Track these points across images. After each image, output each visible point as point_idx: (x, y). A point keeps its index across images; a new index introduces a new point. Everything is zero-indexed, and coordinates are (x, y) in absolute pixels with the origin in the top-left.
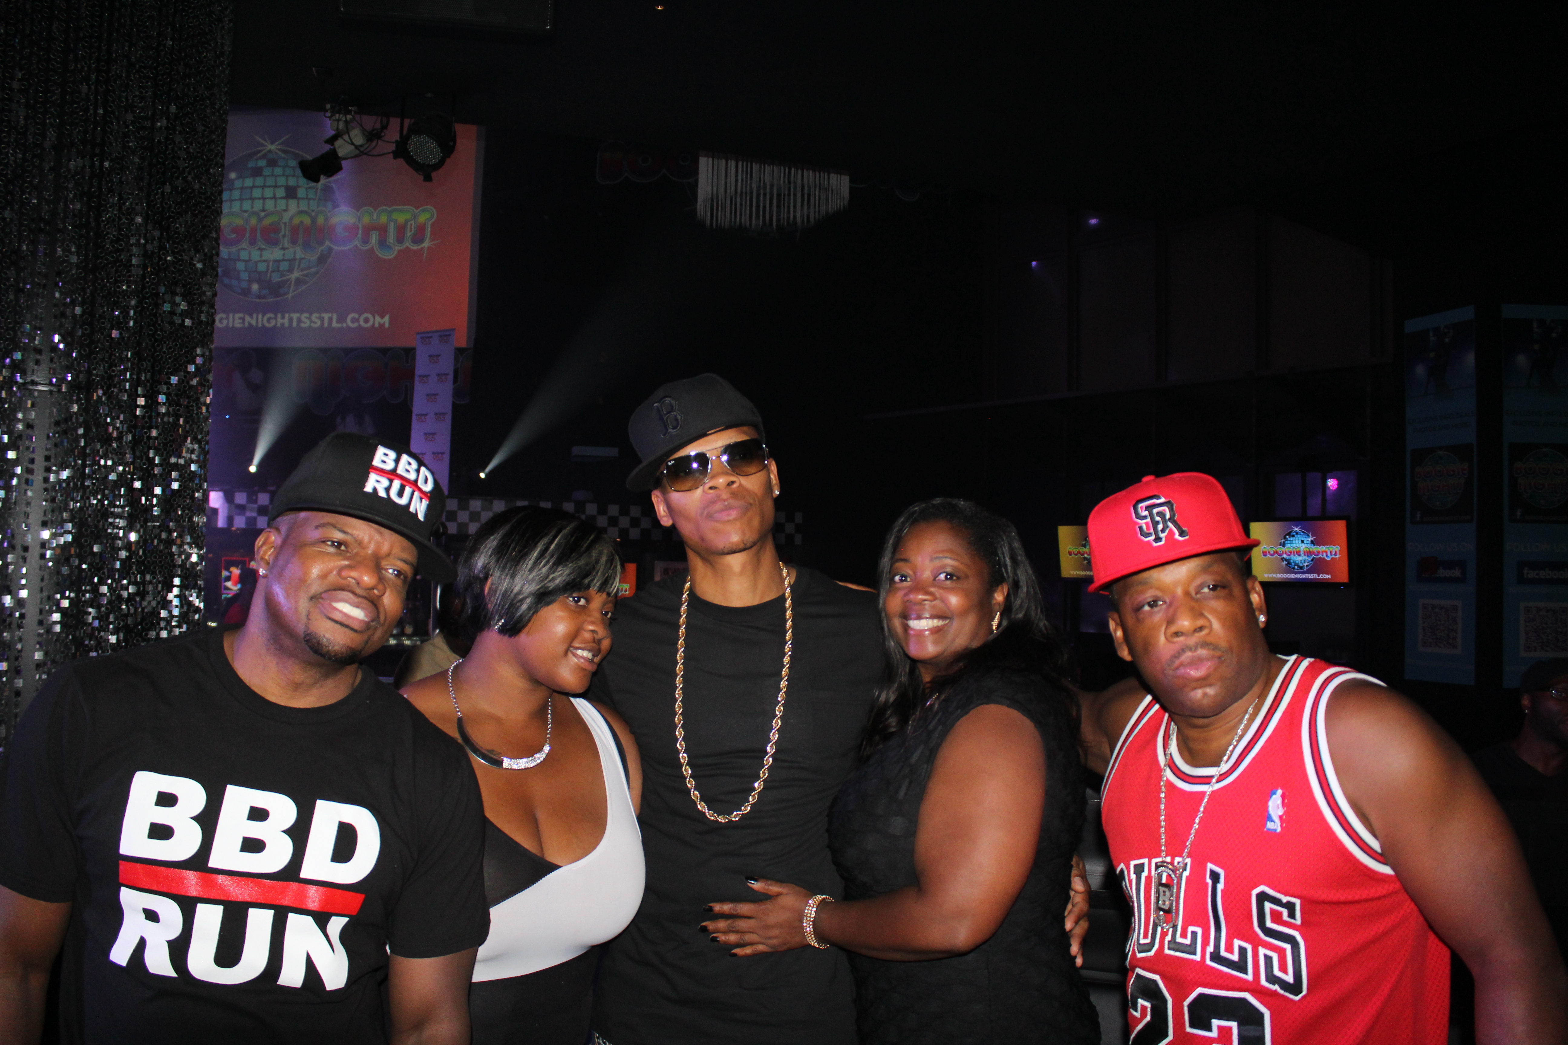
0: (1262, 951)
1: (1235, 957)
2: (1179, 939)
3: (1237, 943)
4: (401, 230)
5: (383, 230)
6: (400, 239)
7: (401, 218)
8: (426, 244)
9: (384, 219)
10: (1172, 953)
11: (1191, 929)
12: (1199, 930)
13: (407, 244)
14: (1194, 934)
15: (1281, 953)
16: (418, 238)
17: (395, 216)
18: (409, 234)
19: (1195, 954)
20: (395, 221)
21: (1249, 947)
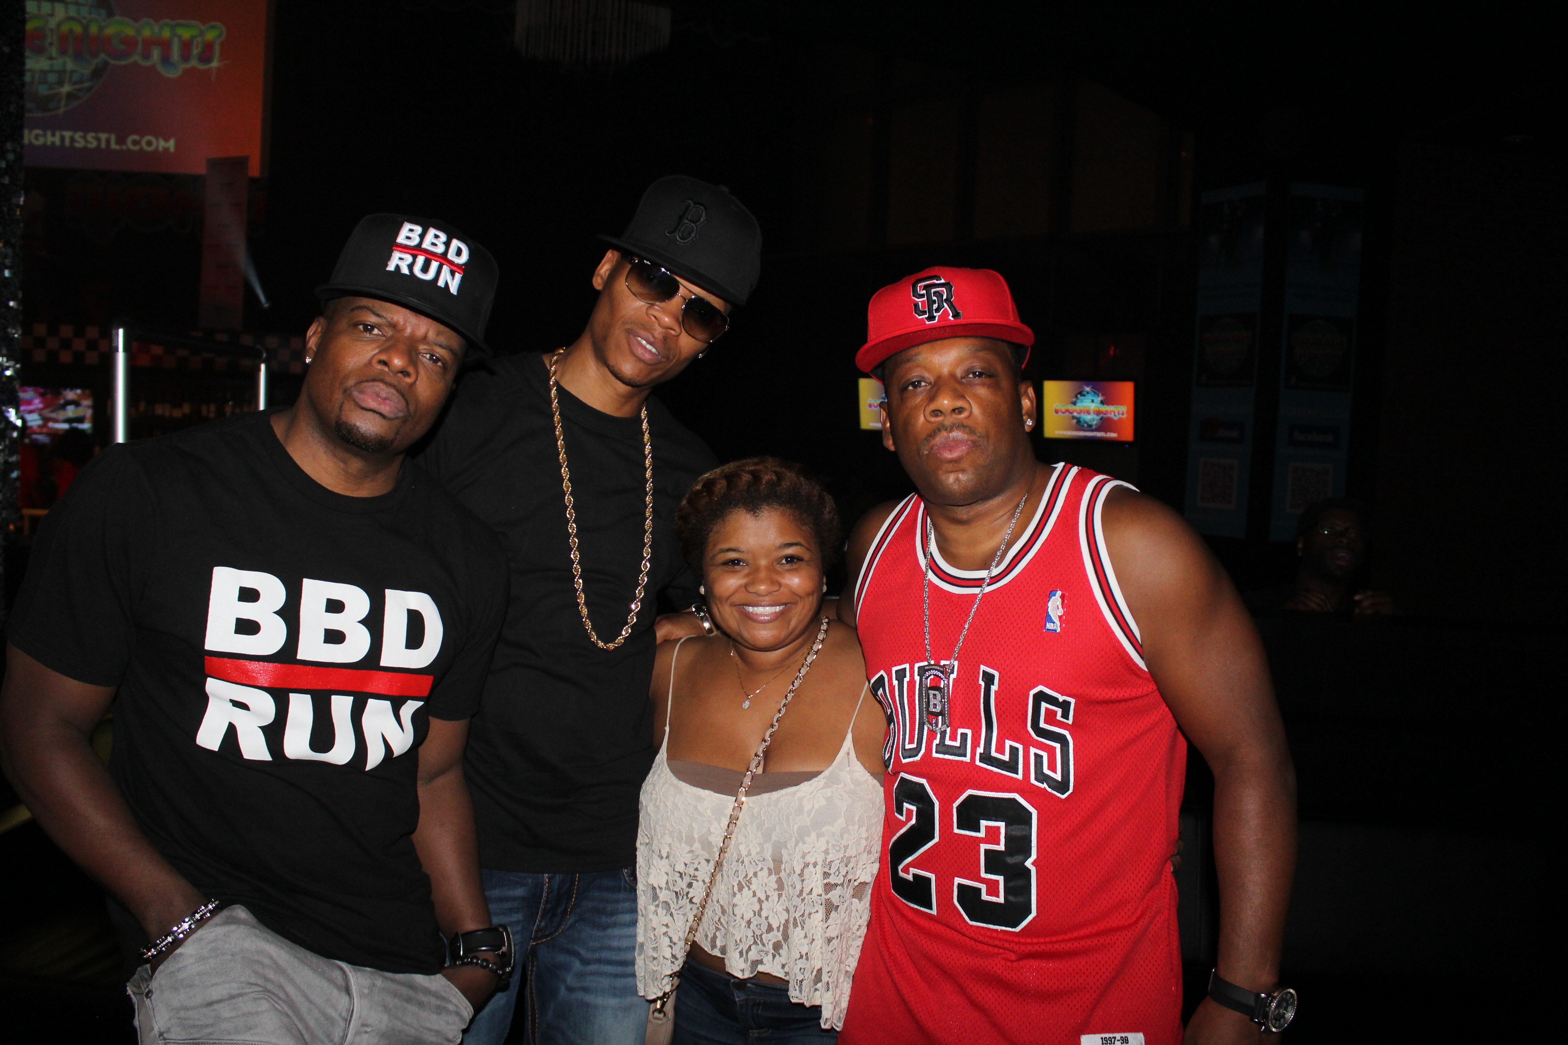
0: (1033, 751)
1: (1006, 757)
2: (948, 742)
3: (1008, 743)
4: (186, 46)
5: (166, 46)
6: (186, 57)
7: (186, 34)
8: (215, 64)
9: (166, 33)
10: (941, 756)
11: (960, 731)
12: (969, 732)
13: (194, 63)
14: (965, 736)
15: (1051, 751)
16: (206, 55)
17: (180, 31)
18: (195, 52)
19: (965, 756)
20: (180, 37)
21: (1020, 747)
